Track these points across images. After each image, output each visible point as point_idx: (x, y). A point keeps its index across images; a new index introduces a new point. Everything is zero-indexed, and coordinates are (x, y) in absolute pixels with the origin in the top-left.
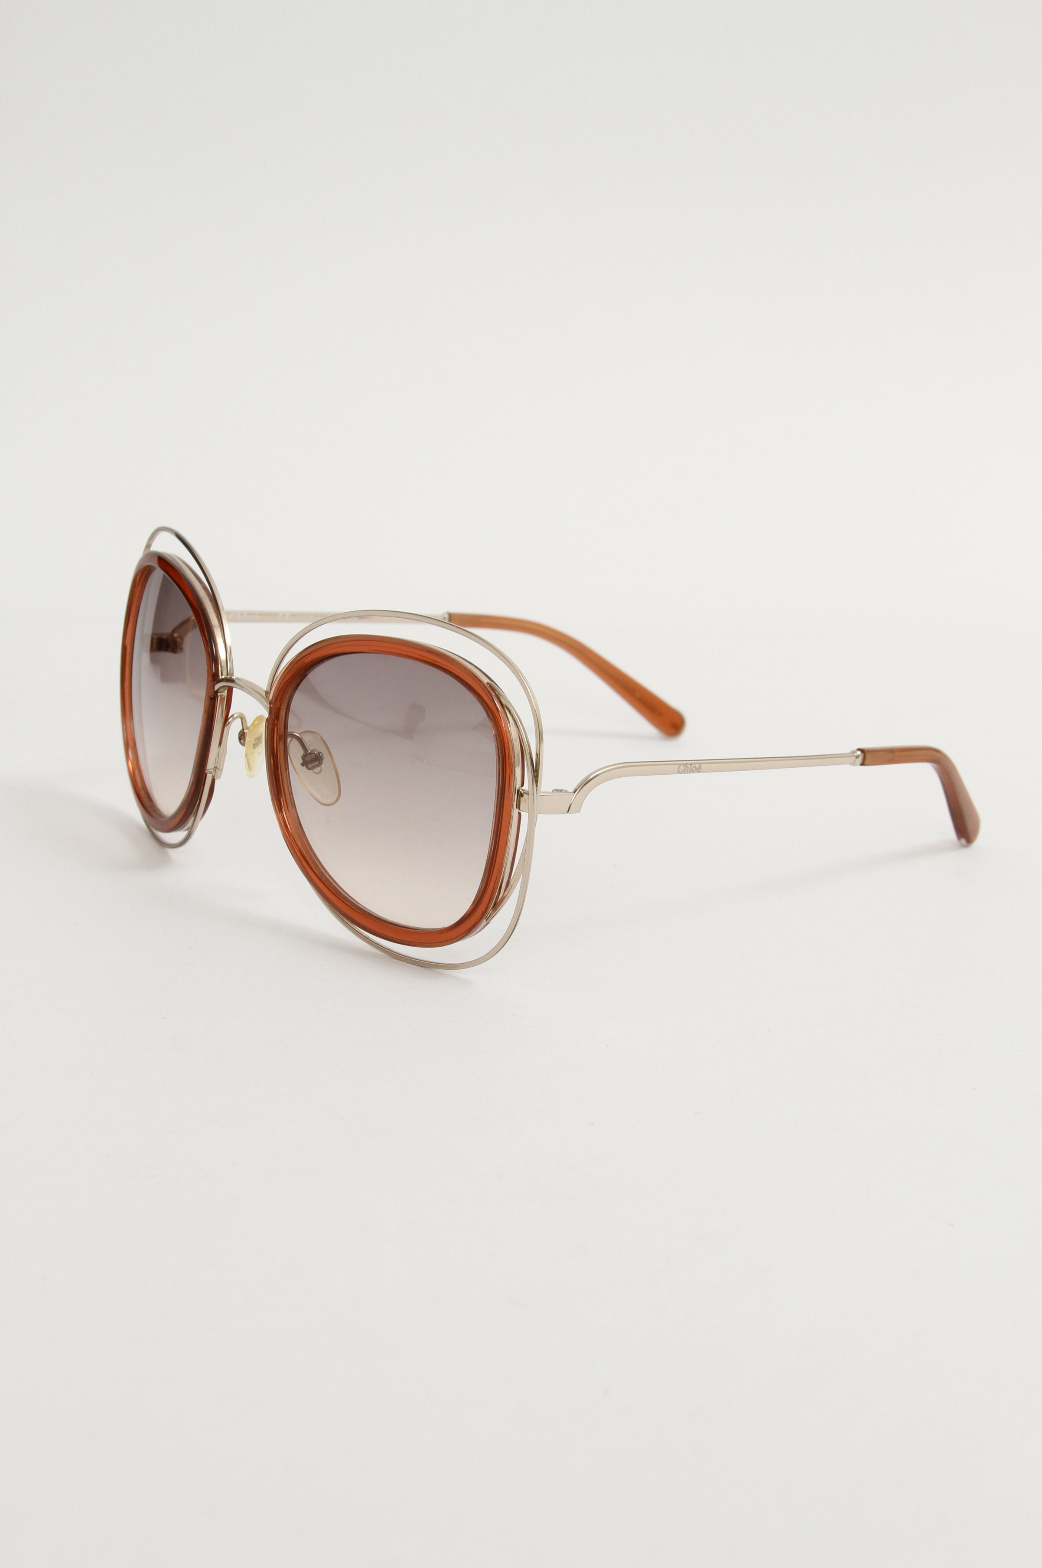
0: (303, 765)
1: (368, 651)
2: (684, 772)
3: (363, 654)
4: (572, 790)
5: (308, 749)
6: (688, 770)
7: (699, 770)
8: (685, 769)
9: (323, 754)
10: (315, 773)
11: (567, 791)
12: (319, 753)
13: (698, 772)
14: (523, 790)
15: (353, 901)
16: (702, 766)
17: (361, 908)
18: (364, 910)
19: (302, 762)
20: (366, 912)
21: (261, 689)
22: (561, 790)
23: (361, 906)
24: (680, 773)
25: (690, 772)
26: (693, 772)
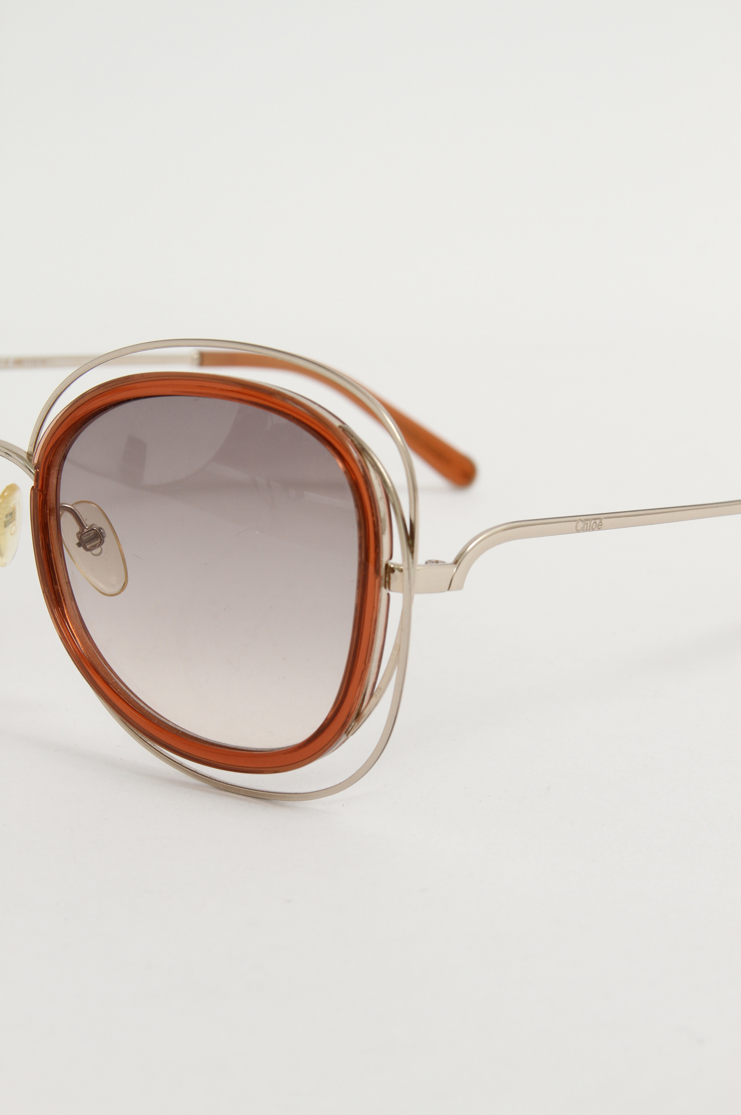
0: (79, 545)
1: (174, 394)
2: (583, 530)
3: (165, 398)
4: (451, 560)
5: (85, 525)
6: (587, 527)
7: (600, 527)
8: (584, 527)
9: (104, 531)
10: (94, 555)
11: (444, 562)
12: (100, 529)
13: (599, 529)
14: (392, 564)
15: (160, 717)
16: (604, 521)
17: (171, 726)
18: (175, 729)
19: (77, 541)
20: (179, 731)
21: (21, 450)
22: (437, 562)
23: (170, 724)
24: (578, 531)
25: (589, 530)
26: (593, 530)
